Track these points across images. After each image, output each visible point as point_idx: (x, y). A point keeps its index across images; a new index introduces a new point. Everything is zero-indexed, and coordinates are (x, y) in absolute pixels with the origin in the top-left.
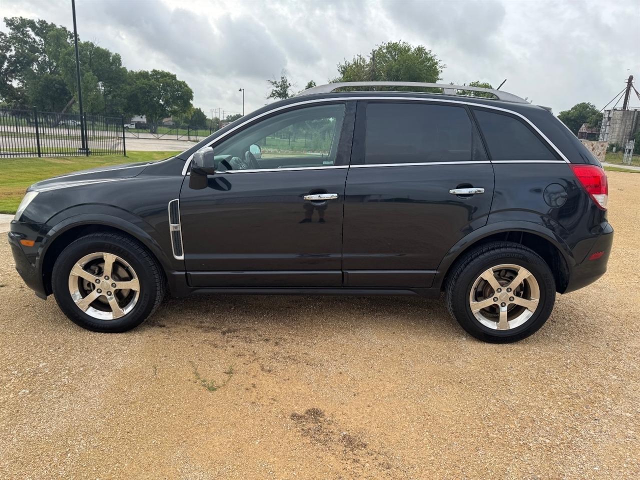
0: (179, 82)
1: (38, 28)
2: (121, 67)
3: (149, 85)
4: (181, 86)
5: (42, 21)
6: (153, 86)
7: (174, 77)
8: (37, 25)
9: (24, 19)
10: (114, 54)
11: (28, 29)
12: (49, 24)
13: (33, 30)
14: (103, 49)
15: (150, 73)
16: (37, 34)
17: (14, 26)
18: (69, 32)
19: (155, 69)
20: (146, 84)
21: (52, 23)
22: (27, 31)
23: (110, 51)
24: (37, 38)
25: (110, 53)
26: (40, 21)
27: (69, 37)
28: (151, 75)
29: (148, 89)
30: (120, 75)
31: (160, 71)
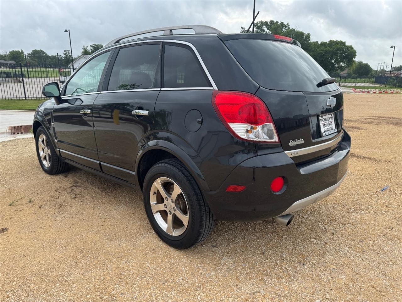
0: (347, 46)
1: (268, 25)
2: (309, 41)
3: (325, 51)
4: (348, 49)
5: (272, 21)
6: (328, 51)
7: (344, 43)
8: (269, 24)
9: (263, 22)
10: (307, 33)
11: (264, 27)
12: (275, 21)
13: (266, 27)
14: (300, 32)
15: (328, 43)
16: (268, 29)
17: (258, 26)
18: (285, 24)
19: (331, 40)
20: (323, 51)
21: (277, 21)
22: (263, 28)
23: (304, 33)
24: (268, 31)
25: (304, 34)
26: (270, 21)
27: (284, 27)
28: (328, 44)
29: (323, 54)
30: (308, 47)
31: (335, 40)
